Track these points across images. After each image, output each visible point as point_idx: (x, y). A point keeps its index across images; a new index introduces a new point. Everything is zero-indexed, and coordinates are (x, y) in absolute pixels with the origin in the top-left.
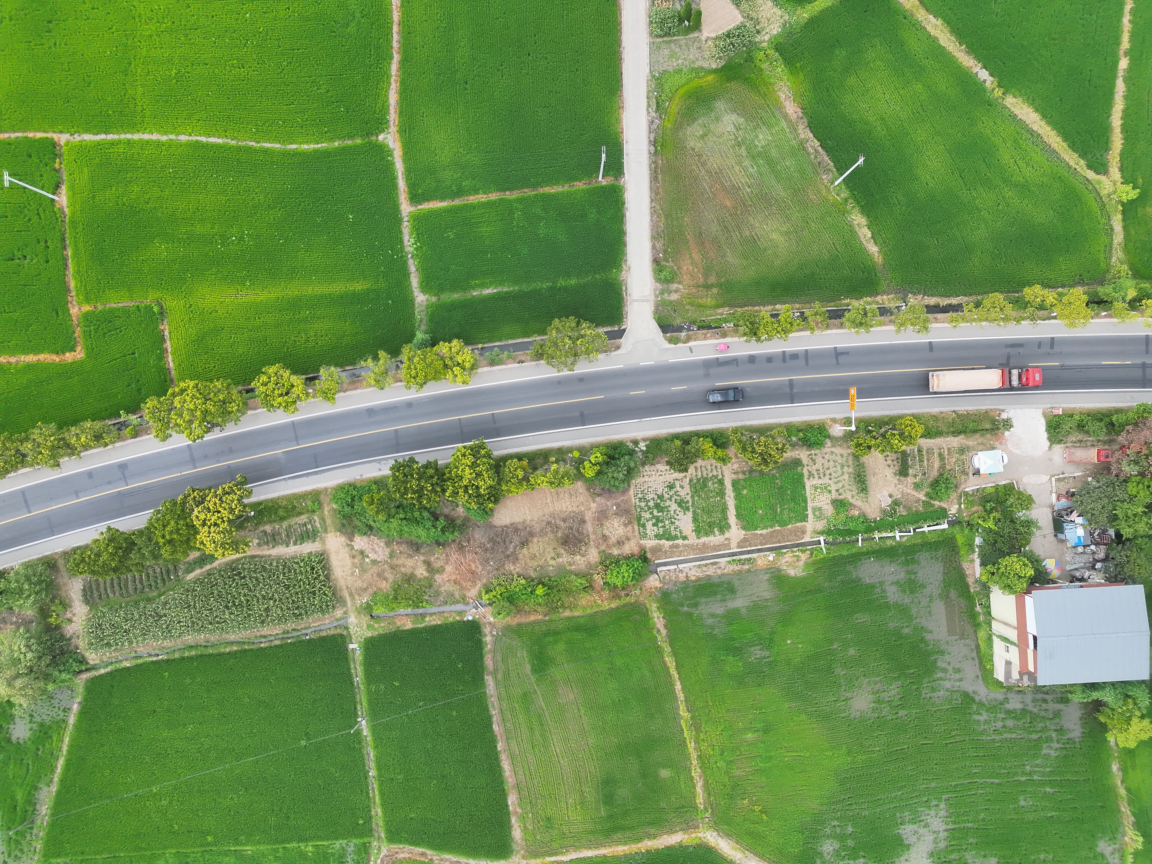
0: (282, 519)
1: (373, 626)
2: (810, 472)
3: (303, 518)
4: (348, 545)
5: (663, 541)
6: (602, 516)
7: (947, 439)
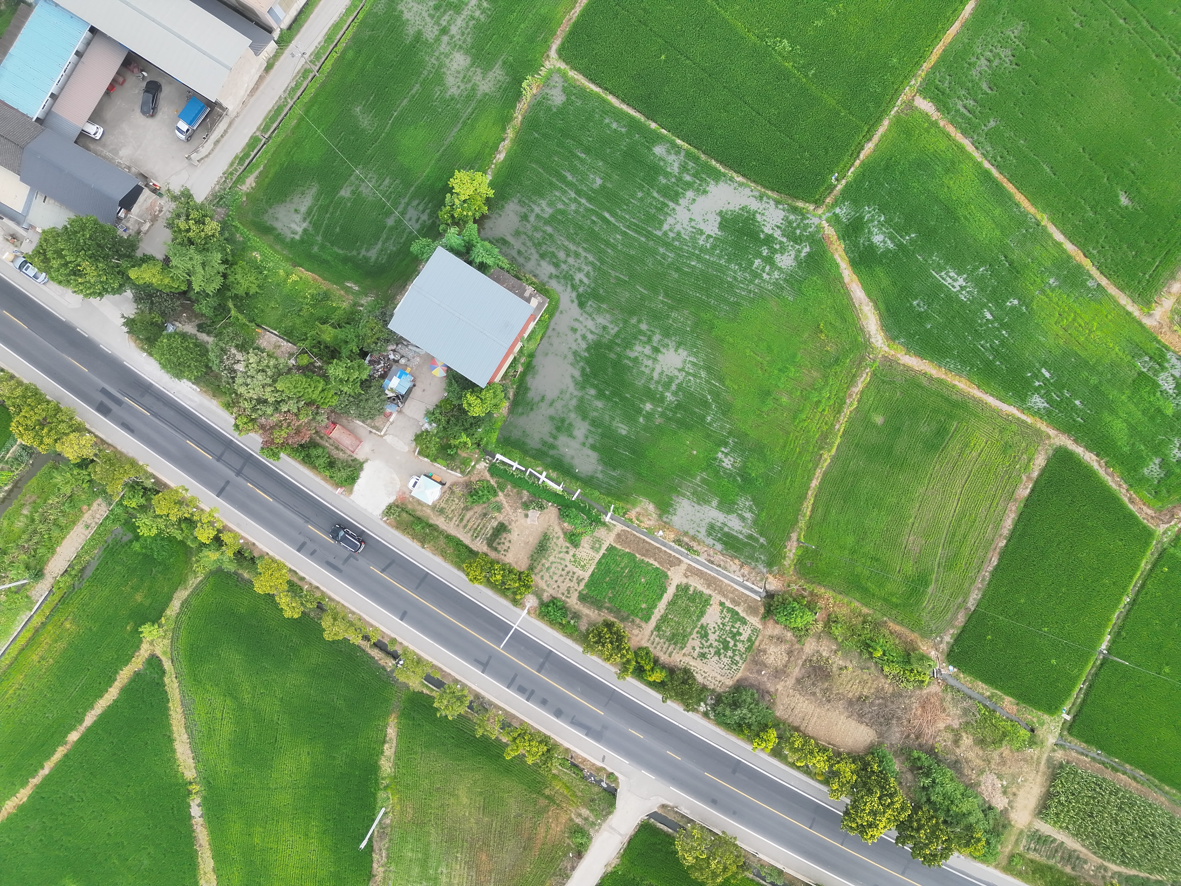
0: (1050, 868)
1: (1038, 721)
2: (578, 583)
3: (1032, 855)
4: (1012, 807)
5: (742, 614)
6: (779, 673)
7: (445, 528)
